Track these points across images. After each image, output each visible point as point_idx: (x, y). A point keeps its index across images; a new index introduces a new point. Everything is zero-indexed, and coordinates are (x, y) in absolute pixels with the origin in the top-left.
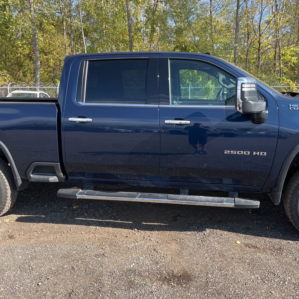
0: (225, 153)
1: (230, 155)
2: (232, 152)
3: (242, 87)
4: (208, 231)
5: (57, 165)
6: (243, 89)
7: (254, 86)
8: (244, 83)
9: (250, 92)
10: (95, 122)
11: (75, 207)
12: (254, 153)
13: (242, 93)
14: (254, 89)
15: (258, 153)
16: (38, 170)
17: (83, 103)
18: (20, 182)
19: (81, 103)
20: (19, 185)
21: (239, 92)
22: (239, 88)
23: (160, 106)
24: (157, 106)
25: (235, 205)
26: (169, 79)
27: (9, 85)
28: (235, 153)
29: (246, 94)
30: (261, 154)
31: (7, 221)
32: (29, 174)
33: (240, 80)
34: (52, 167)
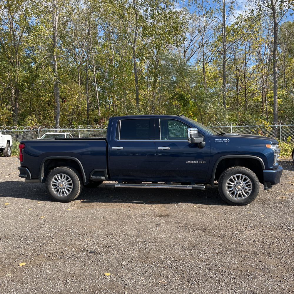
0: (187, 162)
1: (189, 163)
2: (190, 162)
3: (190, 132)
4: (181, 203)
5: (106, 170)
6: (191, 133)
7: (196, 131)
8: (191, 131)
9: (194, 134)
10: (124, 149)
11: (111, 197)
12: (200, 162)
13: (190, 135)
14: (196, 133)
15: (202, 162)
16: (95, 174)
17: (119, 140)
18: (86, 180)
19: (118, 140)
20: (85, 182)
21: (189, 134)
22: (189, 132)
23: (156, 141)
24: (154, 141)
25: (192, 188)
26: (160, 127)
27: (39, 129)
28: (191, 162)
29: (192, 135)
30: (203, 163)
31: (77, 202)
32: (91, 176)
33: (189, 129)
34: (103, 172)
